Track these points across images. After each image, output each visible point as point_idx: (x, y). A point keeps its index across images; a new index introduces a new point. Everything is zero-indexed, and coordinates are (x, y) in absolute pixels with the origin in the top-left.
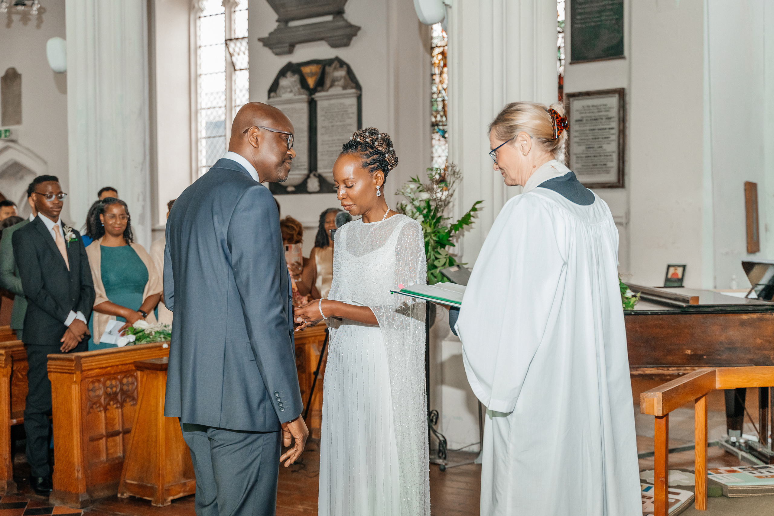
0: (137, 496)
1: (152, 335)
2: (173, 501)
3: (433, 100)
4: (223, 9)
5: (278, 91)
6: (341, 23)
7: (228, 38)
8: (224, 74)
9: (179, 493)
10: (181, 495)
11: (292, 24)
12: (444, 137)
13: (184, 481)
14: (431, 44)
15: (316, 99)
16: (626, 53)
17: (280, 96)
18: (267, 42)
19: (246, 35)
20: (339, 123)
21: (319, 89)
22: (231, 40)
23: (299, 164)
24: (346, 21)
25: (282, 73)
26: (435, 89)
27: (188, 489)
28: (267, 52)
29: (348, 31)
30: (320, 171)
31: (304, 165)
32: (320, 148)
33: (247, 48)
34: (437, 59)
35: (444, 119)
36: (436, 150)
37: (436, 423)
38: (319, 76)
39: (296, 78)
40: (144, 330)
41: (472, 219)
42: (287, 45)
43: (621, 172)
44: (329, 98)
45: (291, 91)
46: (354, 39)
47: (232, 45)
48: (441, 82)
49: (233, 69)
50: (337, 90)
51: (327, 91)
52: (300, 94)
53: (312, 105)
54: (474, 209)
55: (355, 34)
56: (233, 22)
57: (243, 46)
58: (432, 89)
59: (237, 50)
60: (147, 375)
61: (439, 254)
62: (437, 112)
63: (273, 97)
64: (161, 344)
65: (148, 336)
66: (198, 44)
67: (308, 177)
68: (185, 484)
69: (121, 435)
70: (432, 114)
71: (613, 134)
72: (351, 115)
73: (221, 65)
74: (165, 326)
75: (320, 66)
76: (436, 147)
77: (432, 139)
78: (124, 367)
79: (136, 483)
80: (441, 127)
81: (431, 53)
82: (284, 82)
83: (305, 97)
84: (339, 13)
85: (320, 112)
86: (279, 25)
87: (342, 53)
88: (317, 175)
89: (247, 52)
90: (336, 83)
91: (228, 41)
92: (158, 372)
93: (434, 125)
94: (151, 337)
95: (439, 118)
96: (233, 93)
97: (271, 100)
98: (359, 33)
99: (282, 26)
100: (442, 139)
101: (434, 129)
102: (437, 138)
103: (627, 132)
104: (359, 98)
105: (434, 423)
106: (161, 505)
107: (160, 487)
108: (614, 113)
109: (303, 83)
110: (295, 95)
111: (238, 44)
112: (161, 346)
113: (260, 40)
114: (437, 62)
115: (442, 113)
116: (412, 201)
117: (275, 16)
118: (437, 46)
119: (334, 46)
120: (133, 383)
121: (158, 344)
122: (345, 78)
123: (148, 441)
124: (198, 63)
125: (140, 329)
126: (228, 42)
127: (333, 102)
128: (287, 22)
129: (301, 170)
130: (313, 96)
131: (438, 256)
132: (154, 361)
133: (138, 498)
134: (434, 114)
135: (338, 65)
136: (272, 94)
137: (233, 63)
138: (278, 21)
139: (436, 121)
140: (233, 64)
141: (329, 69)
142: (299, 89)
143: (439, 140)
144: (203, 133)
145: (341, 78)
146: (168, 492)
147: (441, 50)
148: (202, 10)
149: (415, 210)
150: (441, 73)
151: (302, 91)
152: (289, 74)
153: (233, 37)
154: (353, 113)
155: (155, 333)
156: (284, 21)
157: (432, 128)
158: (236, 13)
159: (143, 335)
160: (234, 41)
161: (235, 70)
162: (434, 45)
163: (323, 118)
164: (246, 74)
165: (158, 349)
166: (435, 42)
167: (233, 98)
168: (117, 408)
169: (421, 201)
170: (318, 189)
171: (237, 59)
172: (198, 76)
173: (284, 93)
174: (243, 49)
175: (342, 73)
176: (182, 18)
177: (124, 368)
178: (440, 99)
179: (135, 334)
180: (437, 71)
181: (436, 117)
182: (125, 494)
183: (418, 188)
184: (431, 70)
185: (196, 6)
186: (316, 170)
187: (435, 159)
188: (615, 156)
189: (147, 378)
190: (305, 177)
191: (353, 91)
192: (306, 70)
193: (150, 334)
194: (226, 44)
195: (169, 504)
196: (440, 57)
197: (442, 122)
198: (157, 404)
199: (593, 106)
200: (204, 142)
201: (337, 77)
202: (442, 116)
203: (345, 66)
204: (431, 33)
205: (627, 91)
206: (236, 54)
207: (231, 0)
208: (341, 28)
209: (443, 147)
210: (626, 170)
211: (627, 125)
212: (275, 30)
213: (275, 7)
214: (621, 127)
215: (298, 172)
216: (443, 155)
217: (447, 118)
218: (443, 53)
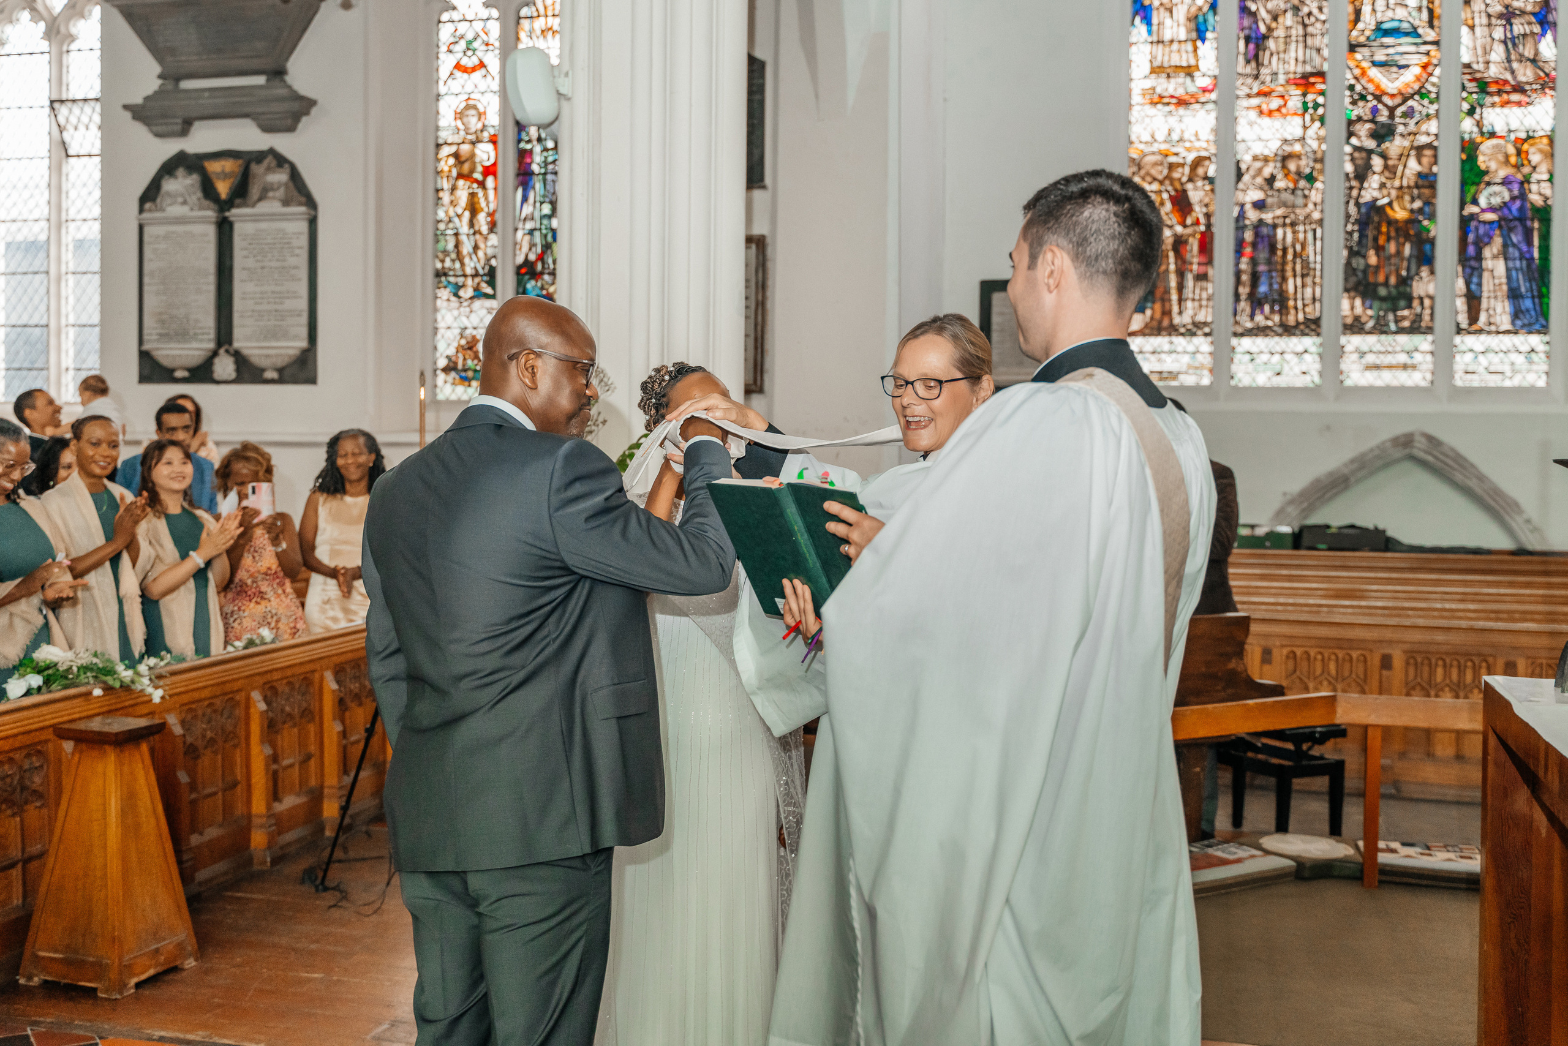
0: (64, 981)
1: (72, 673)
2: (139, 985)
3: (439, 233)
4: (45, 45)
5: (158, 200)
6: (282, 92)
7: (54, 98)
8: (47, 161)
9: (148, 968)
10: (153, 971)
11: (187, 84)
12: (456, 295)
13: (156, 946)
14: (437, 138)
15: (232, 219)
16: (768, 180)
17: (164, 210)
18: (140, 113)
19: (98, 94)
20: (274, 264)
21: (238, 201)
22: (62, 101)
23: (199, 331)
24: (290, 87)
25: (169, 168)
26: (441, 214)
27: (162, 958)
28: (140, 131)
29: (295, 106)
30: (237, 345)
31: (208, 334)
32: (238, 305)
33: (98, 118)
34: (447, 164)
35: (458, 265)
36: (443, 318)
38: (238, 178)
39: (194, 179)
40: (56, 665)
42: (179, 121)
43: (759, 368)
44: (256, 218)
45: (185, 203)
46: (304, 119)
47: (63, 111)
49: (63, 154)
50: (272, 206)
51: (253, 206)
52: (201, 208)
53: (224, 230)
55: (307, 113)
56: (64, 70)
57: (93, 115)
58: (436, 214)
59: (73, 120)
60: (81, 753)
62: (446, 253)
63: (150, 210)
64: (89, 687)
65: (65, 674)
67: (215, 354)
68: (157, 951)
69: (20, 866)
70: (437, 257)
72: (297, 251)
73: (42, 145)
74: (95, 655)
76: (443, 311)
77: (436, 298)
78: (26, 737)
79: (61, 956)
80: (452, 279)
81: (437, 154)
82: (170, 185)
83: (211, 214)
84: (278, 73)
85: (238, 242)
86: (162, 85)
87: (282, 143)
88: (232, 351)
90: (271, 194)
91: (54, 104)
93: (440, 274)
94: (70, 676)
95: (448, 263)
96: (64, 196)
97: (145, 215)
98: (314, 111)
99: (170, 86)
100: (453, 299)
101: (440, 282)
102: (445, 297)
103: (769, 305)
104: (313, 222)
106: (118, 997)
107: (116, 964)
109: (208, 189)
110: (192, 209)
111: (76, 109)
112: (90, 693)
113: (126, 107)
114: (446, 169)
115: (454, 256)
117: (157, 69)
118: (446, 143)
119: (267, 129)
120: (41, 766)
121: (82, 689)
122: (286, 185)
123: (86, 875)
125: (48, 662)
126: (56, 105)
127: (263, 225)
128: (178, 79)
129: (202, 341)
130: (227, 214)
133: (65, 985)
134: (441, 255)
135: (274, 163)
136: (148, 206)
137: (64, 143)
138: (160, 77)
139: (443, 268)
140: (65, 146)
141: (254, 167)
142: (199, 199)
143: (448, 300)
145: (280, 185)
146: (130, 968)
147: (453, 149)
148: (3, 44)
150: (453, 189)
151: (206, 203)
152: (180, 172)
153: (64, 97)
154: (300, 248)
155: (79, 669)
156: (171, 77)
157: (437, 280)
158: (71, 54)
159: (54, 674)
160: (69, 104)
161: (68, 156)
162: (441, 141)
163: (245, 253)
164: (97, 163)
165: (86, 698)
166: (444, 135)
167: (64, 206)
168: (14, 815)
170: (233, 375)
171: (72, 137)
173: (171, 205)
174: (86, 120)
175: (280, 177)
177: (27, 740)
178: (449, 232)
179: (39, 672)
180: (446, 184)
181: (443, 261)
182: (36, 979)
184: (436, 183)
186: (230, 343)
187: (441, 332)
189: (80, 758)
190: (210, 354)
191: (303, 209)
192: (214, 167)
193: (68, 671)
194: (53, 109)
195: (133, 991)
196: (452, 161)
197: (454, 270)
198: (104, 804)
201: (272, 184)
202: (453, 261)
203: (287, 166)
204: (437, 120)
205: (769, 240)
206: (70, 128)
207: (63, 30)
208: (281, 99)
209: (456, 313)
210: (767, 365)
211: (769, 294)
212: (156, 93)
213: (157, 52)
214: (760, 298)
215: (195, 345)
216: (455, 325)
217: (462, 264)
218: (456, 155)
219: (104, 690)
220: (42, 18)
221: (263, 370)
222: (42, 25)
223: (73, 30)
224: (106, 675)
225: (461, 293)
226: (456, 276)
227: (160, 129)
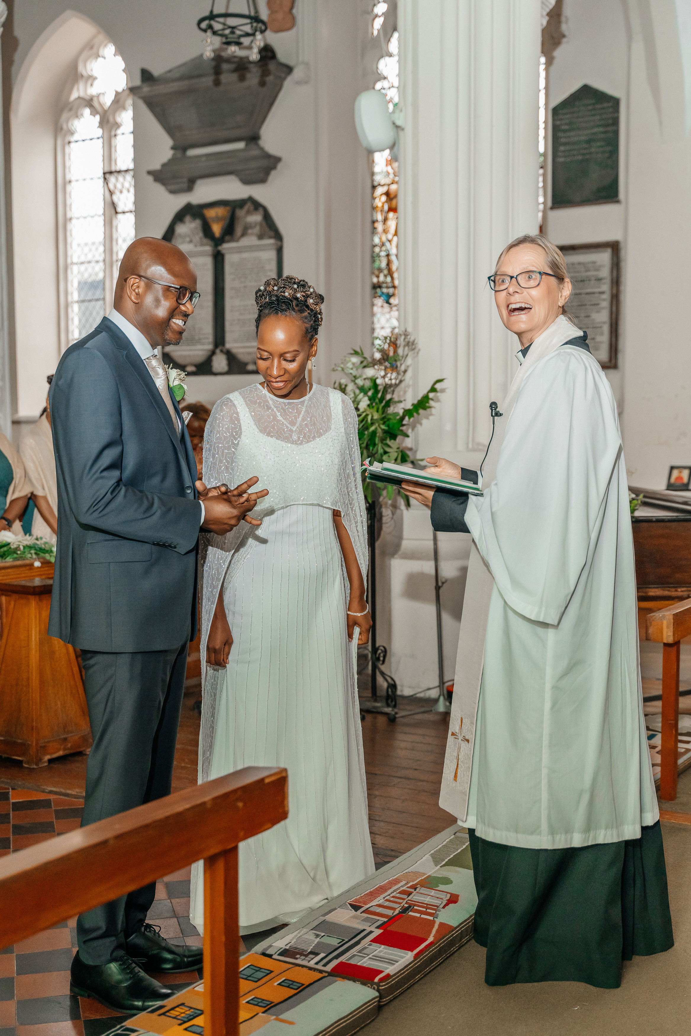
0: (4, 756)
1: (20, 550)
2: (50, 761)
3: (375, 255)
4: (100, 132)
6: (255, 152)
7: (107, 170)
8: (103, 217)
9: (59, 750)
10: (61, 753)
11: (192, 152)
12: (388, 302)
13: (64, 736)
14: (373, 181)
15: (224, 251)
16: (621, 195)
18: (159, 176)
19: (131, 166)
20: (253, 284)
21: (227, 238)
22: (111, 173)
23: (202, 337)
24: (262, 149)
25: (179, 217)
26: (377, 240)
27: (69, 745)
28: (159, 190)
29: (264, 163)
30: (228, 345)
31: (207, 338)
32: (228, 316)
33: (133, 183)
34: (380, 201)
35: (389, 279)
36: (379, 320)
37: (384, 662)
38: (227, 221)
39: (197, 223)
40: (9, 544)
41: (432, 403)
42: (185, 180)
43: (613, 349)
44: (240, 250)
45: (191, 241)
46: (273, 173)
47: (112, 179)
48: (385, 231)
49: (113, 212)
50: (250, 240)
51: (238, 241)
52: (202, 245)
53: (218, 259)
54: (433, 390)
55: (274, 167)
56: (113, 150)
57: (128, 181)
58: (373, 240)
59: (119, 186)
60: (15, 601)
61: (389, 446)
62: (380, 270)
64: (32, 561)
65: (15, 551)
66: (68, 178)
67: (213, 353)
68: (65, 739)
70: (373, 273)
71: (604, 300)
72: (269, 273)
73: (99, 207)
74: (37, 539)
75: (228, 208)
76: (378, 315)
77: (373, 305)
79: (2, 738)
80: (385, 290)
81: (373, 193)
82: (181, 229)
83: (208, 249)
84: (254, 139)
85: (228, 269)
86: (174, 154)
87: (257, 192)
88: (224, 350)
89: (132, 190)
90: (250, 231)
91: (107, 174)
92: (30, 596)
93: (376, 287)
94: (19, 552)
95: (382, 278)
96: (114, 243)
98: (280, 166)
99: (179, 154)
100: (386, 305)
101: (376, 293)
102: (380, 305)
103: (621, 297)
104: (280, 251)
105: (381, 662)
106: (35, 767)
107: (34, 744)
108: (605, 272)
109: (207, 230)
110: (196, 246)
111: (121, 178)
112: (32, 565)
113: (149, 173)
114: (380, 205)
115: (386, 272)
116: (353, 379)
117: (169, 142)
118: (379, 185)
119: (247, 181)
121: (27, 562)
122: (261, 224)
123: (17, 685)
124: (68, 202)
125: (4, 542)
126: (107, 176)
127: (245, 255)
128: (184, 149)
129: (203, 344)
130: (220, 248)
131: (388, 449)
132: (23, 583)
133: (5, 758)
134: (376, 272)
135: (252, 208)
138: (173, 148)
139: (378, 282)
140: (114, 205)
141: (240, 213)
142: (201, 238)
143: (382, 306)
144: (75, 296)
145: (256, 224)
146: (44, 749)
147: (385, 189)
148: (72, 134)
149: (357, 391)
150: (385, 220)
151: (205, 241)
153: (113, 169)
154: (271, 270)
155: (24, 547)
156: (180, 147)
157: (373, 291)
158: (118, 137)
159: (8, 550)
160: (116, 174)
161: (116, 213)
162: (376, 184)
163: (232, 277)
164: (131, 218)
165: (28, 568)
166: (378, 178)
167: (115, 249)
169: (365, 379)
170: (226, 369)
171: (119, 199)
172: (67, 220)
173: (181, 242)
174: (127, 185)
175: (257, 218)
176: (47, 143)
178: (383, 254)
180: (379, 217)
181: (378, 277)
183: (362, 362)
184: (372, 215)
185: (65, 127)
186: (223, 344)
187: (377, 331)
188: (606, 329)
189: (14, 605)
190: (209, 353)
191: (272, 241)
192: (211, 213)
193: (18, 548)
194: (105, 179)
195: (46, 764)
196: (384, 198)
197: (386, 283)
199: (579, 264)
200: (76, 307)
201: (250, 223)
202: (385, 276)
203: (261, 210)
204: (372, 167)
205: (622, 245)
206: (117, 192)
207: (111, 119)
208: (254, 158)
209: (388, 316)
210: (620, 346)
211: (622, 288)
212: (170, 161)
213: (170, 130)
214: (614, 291)
215: (199, 347)
216: (387, 325)
217: (392, 278)
218: (387, 194)
219: (42, 563)
220: (97, 113)
221: (246, 364)
222: (98, 117)
223: (119, 120)
224: (44, 553)
225: (392, 300)
226: (387, 287)
227: (173, 187)
